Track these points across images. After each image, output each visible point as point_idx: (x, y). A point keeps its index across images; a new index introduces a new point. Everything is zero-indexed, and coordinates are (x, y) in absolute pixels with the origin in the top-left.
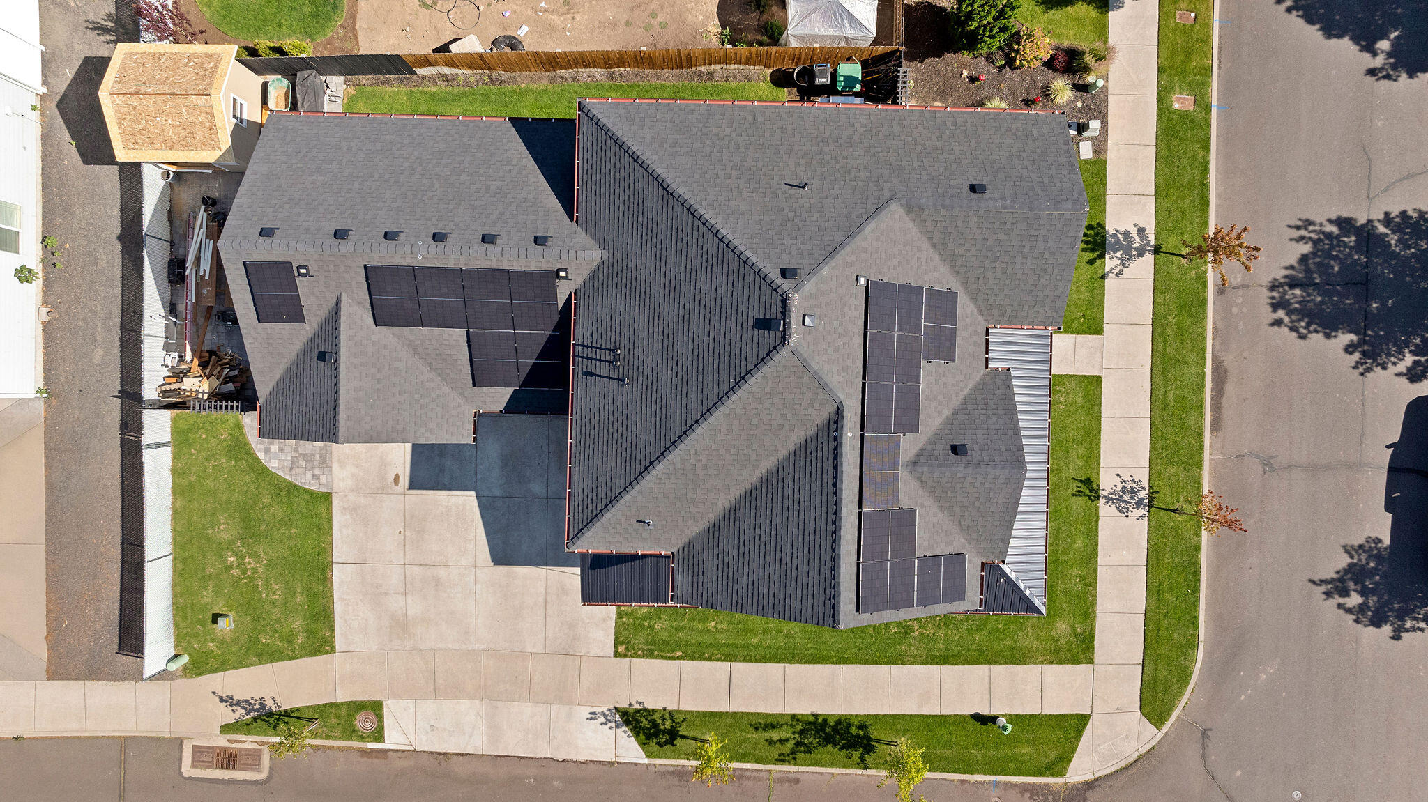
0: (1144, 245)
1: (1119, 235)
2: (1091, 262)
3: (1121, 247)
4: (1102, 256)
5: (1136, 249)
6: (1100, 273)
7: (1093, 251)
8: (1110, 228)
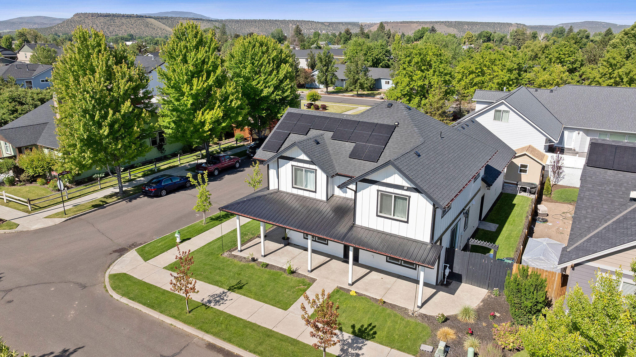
0: (347, 354)
1: (361, 345)
2: (353, 327)
3: (353, 342)
4: (354, 333)
5: (347, 349)
6: (343, 328)
7: (359, 329)
8: (369, 343)
